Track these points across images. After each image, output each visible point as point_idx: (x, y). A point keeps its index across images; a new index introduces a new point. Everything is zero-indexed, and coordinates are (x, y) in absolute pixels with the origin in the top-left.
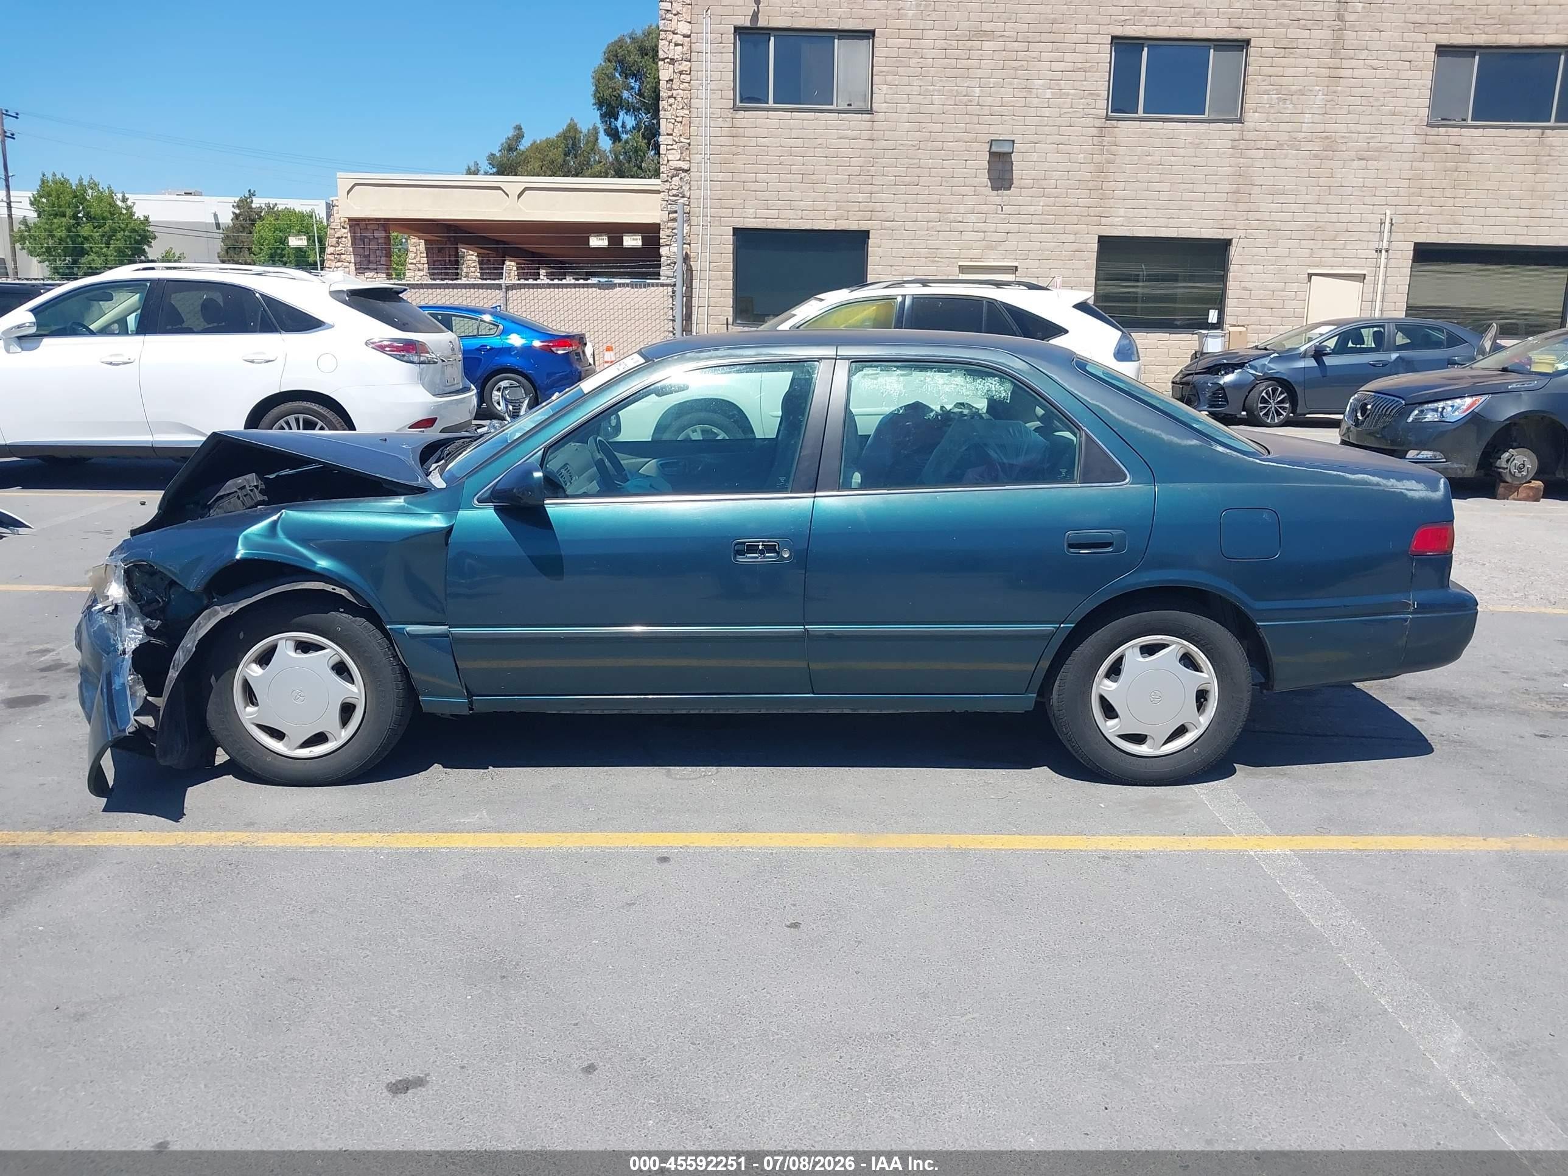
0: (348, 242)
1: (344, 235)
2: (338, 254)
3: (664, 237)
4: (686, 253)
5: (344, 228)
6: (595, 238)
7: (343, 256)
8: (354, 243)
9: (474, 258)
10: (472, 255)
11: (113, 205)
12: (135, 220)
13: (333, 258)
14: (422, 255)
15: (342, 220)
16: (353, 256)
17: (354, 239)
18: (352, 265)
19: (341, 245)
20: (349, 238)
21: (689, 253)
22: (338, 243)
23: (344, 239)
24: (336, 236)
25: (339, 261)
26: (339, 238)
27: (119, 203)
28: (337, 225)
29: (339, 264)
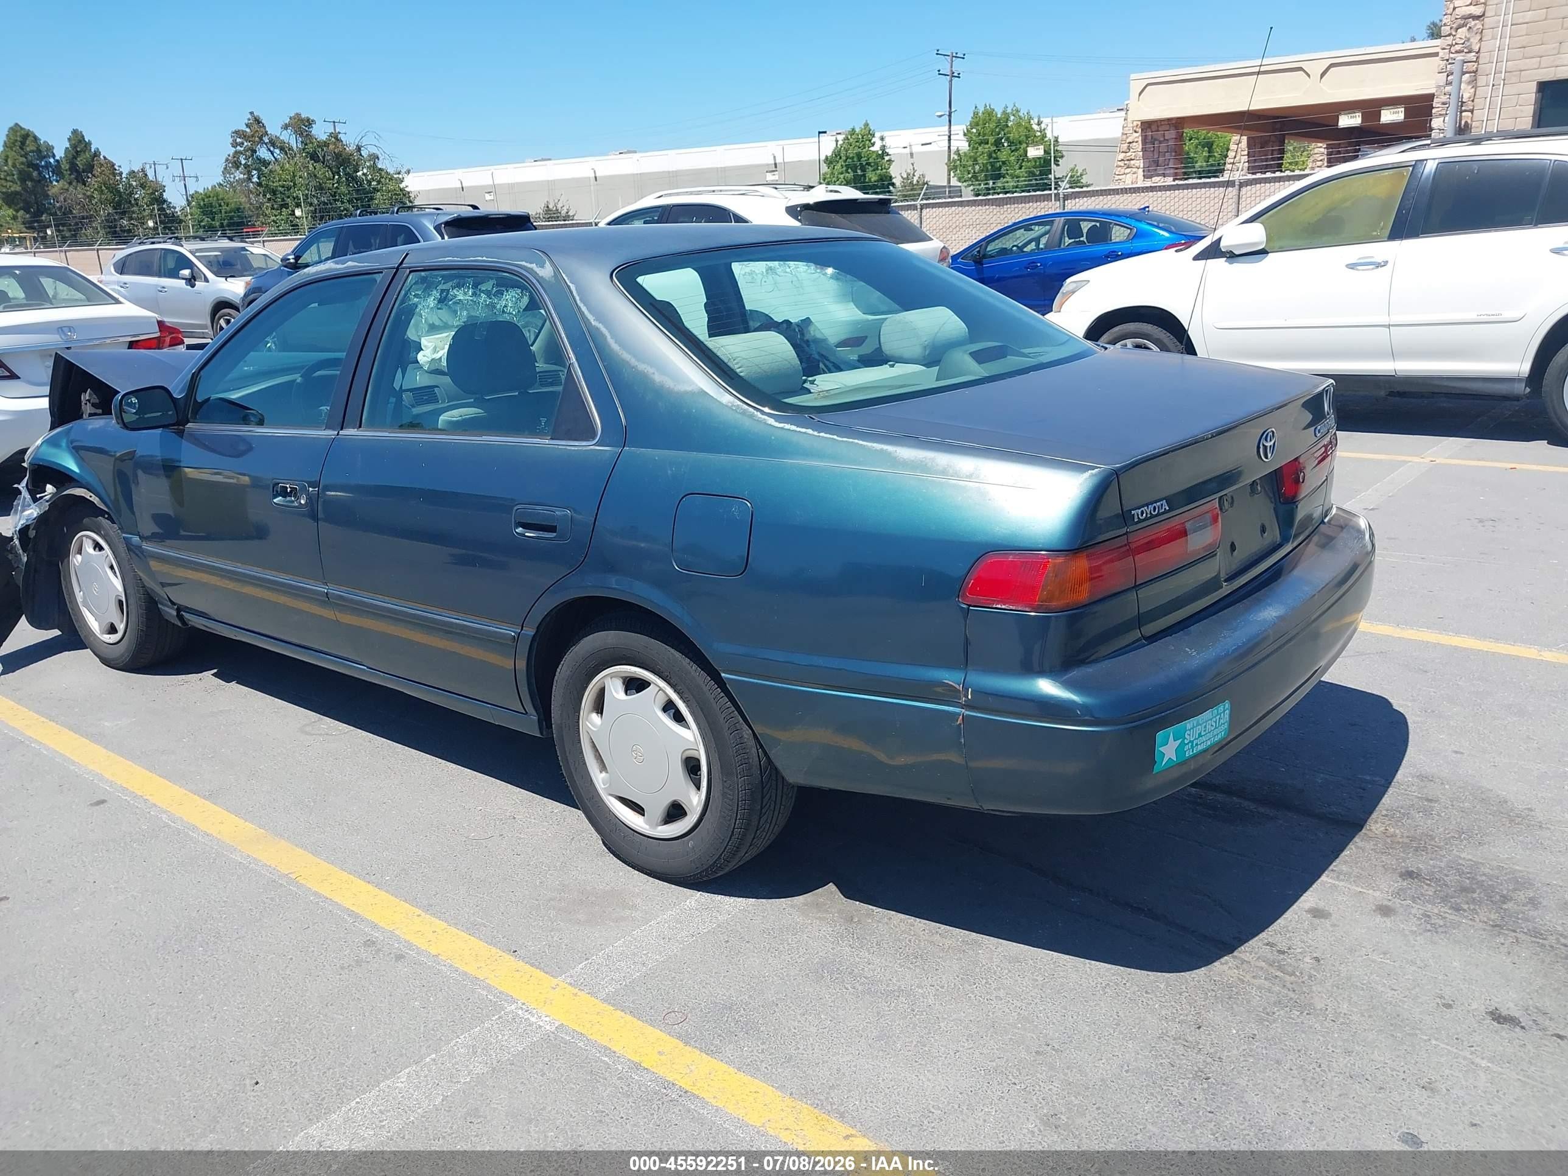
0: (1138, 146)
1: (1136, 140)
2: (1128, 160)
3: (1438, 105)
4: (1466, 122)
5: (1136, 132)
6: (1346, 116)
7: (1132, 162)
8: (1144, 150)
9: (1322, 150)
10: (1321, 147)
11: (1029, 129)
12: (1046, 141)
13: (1123, 165)
14: (1243, 153)
15: (1135, 124)
16: (1142, 161)
17: (1144, 142)
18: (1141, 170)
19: (1131, 150)
20: (1140, 142)
21: (1469, 122)
22: (1129, 148)
23: (1134, 144)
24: (1128, 141)
25: (1128, 168)
26: (1130, 143)
27: (1035, 127)
28: (1129, 130)
29: (1128, 170)
